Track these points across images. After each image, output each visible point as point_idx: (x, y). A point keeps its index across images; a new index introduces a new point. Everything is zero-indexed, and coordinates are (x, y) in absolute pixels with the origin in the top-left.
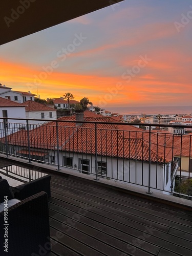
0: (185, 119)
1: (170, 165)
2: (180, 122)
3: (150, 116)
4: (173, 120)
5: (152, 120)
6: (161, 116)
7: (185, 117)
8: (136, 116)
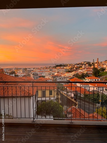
0: (38, 70)
1: (34, 97)
2: (36, 72)
3: (20, 69)
4: (32, 71)
5: (22, 71)
6: (27, 69)
7: (38, 69)
8: (12, 69)
